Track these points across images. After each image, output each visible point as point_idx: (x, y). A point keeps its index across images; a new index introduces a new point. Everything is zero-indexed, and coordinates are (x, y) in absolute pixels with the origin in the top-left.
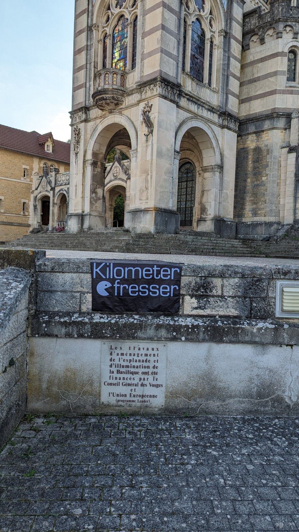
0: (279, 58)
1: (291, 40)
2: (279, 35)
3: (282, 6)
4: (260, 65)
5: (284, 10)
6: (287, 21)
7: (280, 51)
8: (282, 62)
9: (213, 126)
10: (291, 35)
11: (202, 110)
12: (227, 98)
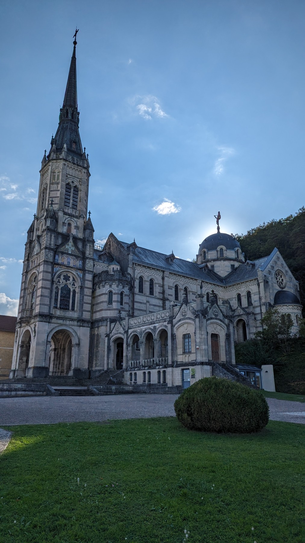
0: (104, 295)
1: (109, 288)
2: (104, 286)
3: (104, 275)
4: (99, 297)
5: (105, 276)
6: (106, 281)
7: (104, 292)
8: (105, 297)
9: (73, 327)
10: (108, 286)
11: (66, 321)
12: (82, 313)
